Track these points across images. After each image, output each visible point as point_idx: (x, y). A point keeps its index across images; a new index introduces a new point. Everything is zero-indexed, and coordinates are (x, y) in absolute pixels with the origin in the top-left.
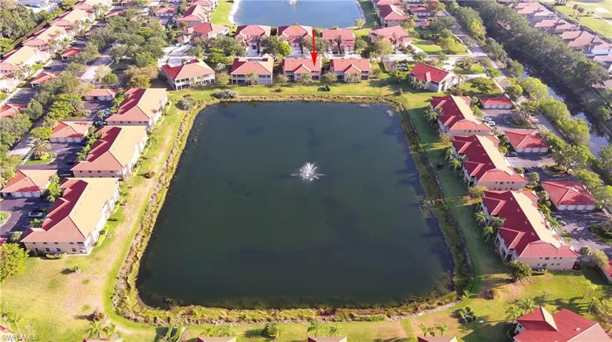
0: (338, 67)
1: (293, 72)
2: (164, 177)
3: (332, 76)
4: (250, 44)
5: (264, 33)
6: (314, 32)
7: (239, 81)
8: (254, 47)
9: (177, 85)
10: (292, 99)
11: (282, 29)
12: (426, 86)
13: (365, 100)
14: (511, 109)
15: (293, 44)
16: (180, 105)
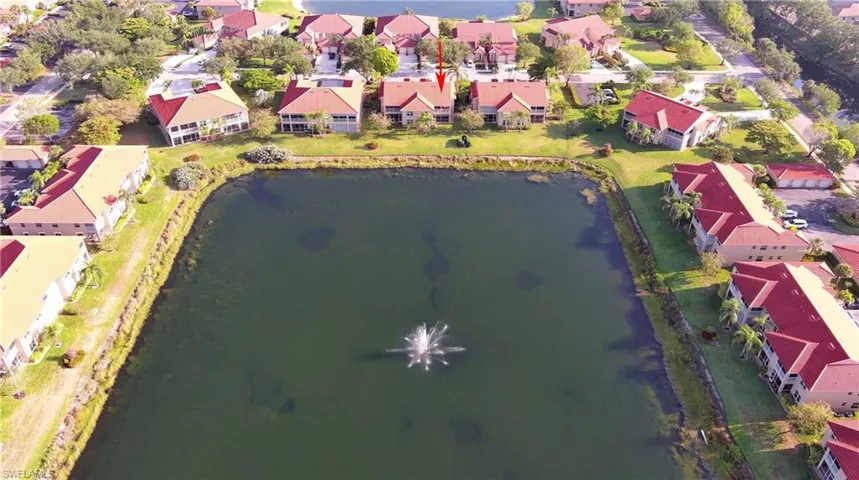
0: (486, 99)
1: (399, 108)
2: (106, 362)
3: (473, 116)
4: (326, 50)
5: (350, 30)
6: (443, 28)
7: (296, 126)
8: (332, 56)
9: (173, 136)
10: (397, 165)
11: (385, 21)
12: (657, 138)
13: (539, 167)
14: (830, 188)
15: (403, 50)
16: (172, 181)
